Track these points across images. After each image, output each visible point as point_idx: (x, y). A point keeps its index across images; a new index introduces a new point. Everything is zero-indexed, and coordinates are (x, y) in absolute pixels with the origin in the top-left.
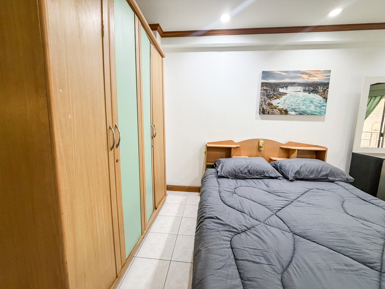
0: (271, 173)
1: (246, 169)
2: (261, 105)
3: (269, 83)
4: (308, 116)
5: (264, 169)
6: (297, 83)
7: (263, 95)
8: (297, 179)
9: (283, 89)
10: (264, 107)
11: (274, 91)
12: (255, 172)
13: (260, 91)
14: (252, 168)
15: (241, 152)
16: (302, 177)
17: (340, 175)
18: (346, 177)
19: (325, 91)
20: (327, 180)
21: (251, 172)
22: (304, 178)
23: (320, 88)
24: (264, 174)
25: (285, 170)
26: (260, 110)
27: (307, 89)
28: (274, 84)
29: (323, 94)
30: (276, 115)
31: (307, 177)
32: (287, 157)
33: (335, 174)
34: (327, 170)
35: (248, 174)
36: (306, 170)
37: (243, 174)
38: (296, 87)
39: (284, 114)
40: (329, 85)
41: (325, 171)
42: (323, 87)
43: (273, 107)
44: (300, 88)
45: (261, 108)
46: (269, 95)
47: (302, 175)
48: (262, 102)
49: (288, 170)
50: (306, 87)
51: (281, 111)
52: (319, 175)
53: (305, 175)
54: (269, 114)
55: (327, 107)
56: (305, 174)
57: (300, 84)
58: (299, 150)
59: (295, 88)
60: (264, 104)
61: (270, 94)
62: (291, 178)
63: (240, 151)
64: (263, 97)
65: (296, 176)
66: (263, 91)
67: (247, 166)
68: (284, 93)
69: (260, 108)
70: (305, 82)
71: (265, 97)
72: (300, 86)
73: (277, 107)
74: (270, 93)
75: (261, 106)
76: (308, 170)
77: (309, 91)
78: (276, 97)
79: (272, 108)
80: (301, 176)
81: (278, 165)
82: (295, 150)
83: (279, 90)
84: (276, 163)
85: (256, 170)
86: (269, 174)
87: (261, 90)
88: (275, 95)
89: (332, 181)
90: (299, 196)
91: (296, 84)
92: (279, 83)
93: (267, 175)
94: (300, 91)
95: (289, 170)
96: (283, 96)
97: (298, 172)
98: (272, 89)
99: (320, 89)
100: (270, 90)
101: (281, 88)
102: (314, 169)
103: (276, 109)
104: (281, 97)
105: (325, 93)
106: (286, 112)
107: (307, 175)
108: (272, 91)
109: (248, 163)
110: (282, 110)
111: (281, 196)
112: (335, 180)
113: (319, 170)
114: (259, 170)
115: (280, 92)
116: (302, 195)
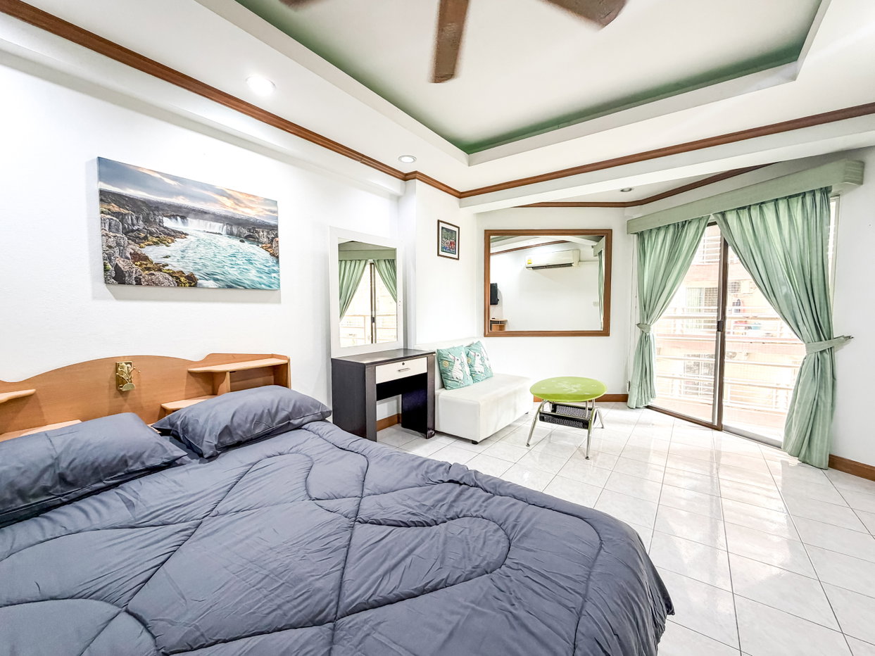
0: (150, 456)
1: (46, 476)
2: (108, 258)
3: (126, 197)
4: (247, 291)
5: (122, 454)
6: (209, 213)
7: (110, 228)
8: (227, 448)
9: (174, 220)
10: (121, 264)
11: (146, 221)
12: (89, 473)
13: (99, 216)
14: (77, 461)
15: (44, 410)
16: (237, 439)
17: (310, 410)
18: (320, 410)
19: (272, 241)
20: (290, 427)
21: (70, 479)
22: (243, 440)
23: (261, 233)
24: (127, 466)
25: (195, 434)
26: (106, 270)
27: (235, 230)
28: (147, 203)
29: (270, 247)
30: (164, 289)
31: (249, 436)
32: (211, 392)
33: (303, 409)
34: (288, 406)
35: (58, 487)
36: (247, 418)
37: (35, 496)
38: (209, 223)
39: (187, 285)
40: (277, 230)
41: (283, 409)
42: (268, 233)
43: (151, 266)
44: (217, 227)
45: (109, 266)
46: (133, 231)
47: (237, 434)
48: (110, 247)
49: (201, 432)
50: (231, 225)
51: (177, 278)
52: (273, 421)
53: (244, 432)
54: (139, 282)
55: (281, 273)
56: (244, 430)
57: (217, 218)
58: (234, 372)
59: (206, 225)
60: (117, 255)
61: (136, 228)
62: (208, 452)
63: (40, 407)
64: (111, 234)
65: (221, 441)
66: (109, 217)
67: (49, 462)
68: (179, 232)
69: (105, 265)
70: (229, 215)
71: (118, 235)
72: (217, 222)
73: (164, 266)
74: (133, 225)
75: (110, 260)
76: (250, 418)
77: (240, 236)
78: (155, 240)
79: (148, 269)
80: (234, 436)
81: (179, 423)
82: (224, 373)
83: (161, 221)
84: (174, 420)
85: (93, 463)
86: (143, 463)
87: (102, 212)
88: (151, 234)
89: (299, 427)
90: (219, 498)
91: (207, 216)
92: (161, 203)
93: (138, 467)
94: (219, 234)
95: (204, 430)
96: (176, 239)
97: (227, 430)
98: (141, 216)
99: (263, 236)
100: (134, 217)
101: (169, 217)
102: (263, 411)
103: (160, 270)
104: (173, 241)
105: (274, 246)
106: (192, 281)
107: (249, 430)
108: (141, 222)
109: (59, 450)
110: (181, 276)
111: (169, 521)
112: (304, 422)
113: (273, 411)
114: (104, 460)
115: (165, 228)
116: (231, 488)
